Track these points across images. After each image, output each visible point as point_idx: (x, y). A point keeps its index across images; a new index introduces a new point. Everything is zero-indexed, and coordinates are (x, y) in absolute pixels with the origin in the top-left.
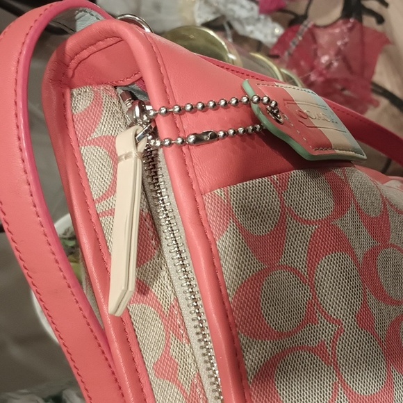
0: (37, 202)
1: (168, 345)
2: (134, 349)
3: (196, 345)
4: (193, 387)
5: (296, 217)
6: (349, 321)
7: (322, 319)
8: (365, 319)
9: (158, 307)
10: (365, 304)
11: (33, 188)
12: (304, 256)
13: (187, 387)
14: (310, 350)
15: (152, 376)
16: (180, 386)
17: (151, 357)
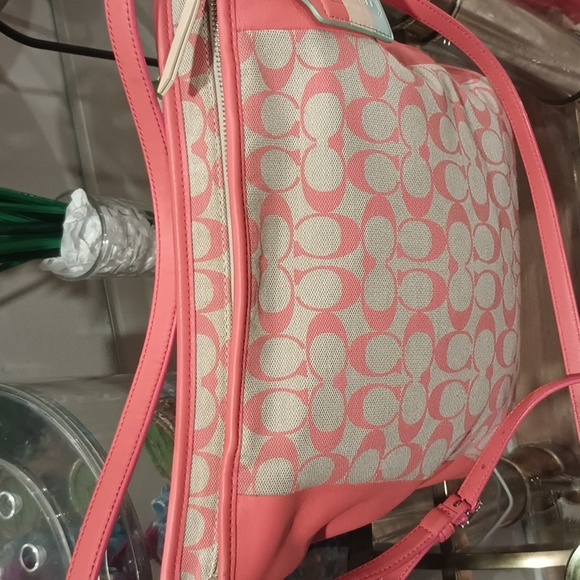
0: (131, 17)
1: (204, 134)
2: (181, 131)
3: (223, 138)
4: (216, 166)
5: (303, 63)
6: (322, 141)
7: (301, 134)
8: (336, 142)
9: (202, 107)
10: (339, 132)
11: (130, 8)
12: (302, 90)
13: (211, 165)
14: (287, 152)
15: (189, 152)
16: (207, 163)
17: (191, 139)
